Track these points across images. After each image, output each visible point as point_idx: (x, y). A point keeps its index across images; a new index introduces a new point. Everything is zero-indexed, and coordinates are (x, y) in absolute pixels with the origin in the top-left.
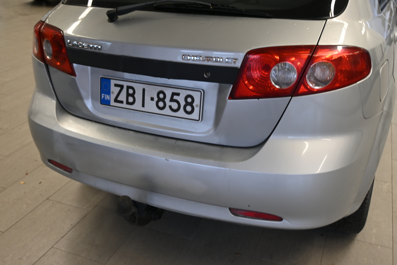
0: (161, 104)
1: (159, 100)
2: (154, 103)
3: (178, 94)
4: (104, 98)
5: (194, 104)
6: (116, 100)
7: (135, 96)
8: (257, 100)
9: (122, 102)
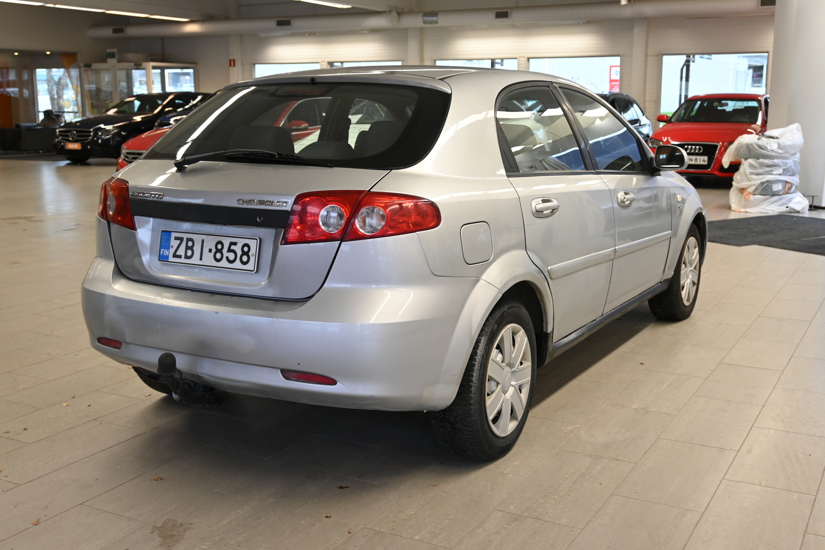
0: (218, 256)
1: (218, 251)
2: (212, 254)
3: (235, 244)
4: (163, 253)
5: (250, 254)
6: (175, 256)
7: (194, 248)
8: (307, 244)
9: (180, 257)
